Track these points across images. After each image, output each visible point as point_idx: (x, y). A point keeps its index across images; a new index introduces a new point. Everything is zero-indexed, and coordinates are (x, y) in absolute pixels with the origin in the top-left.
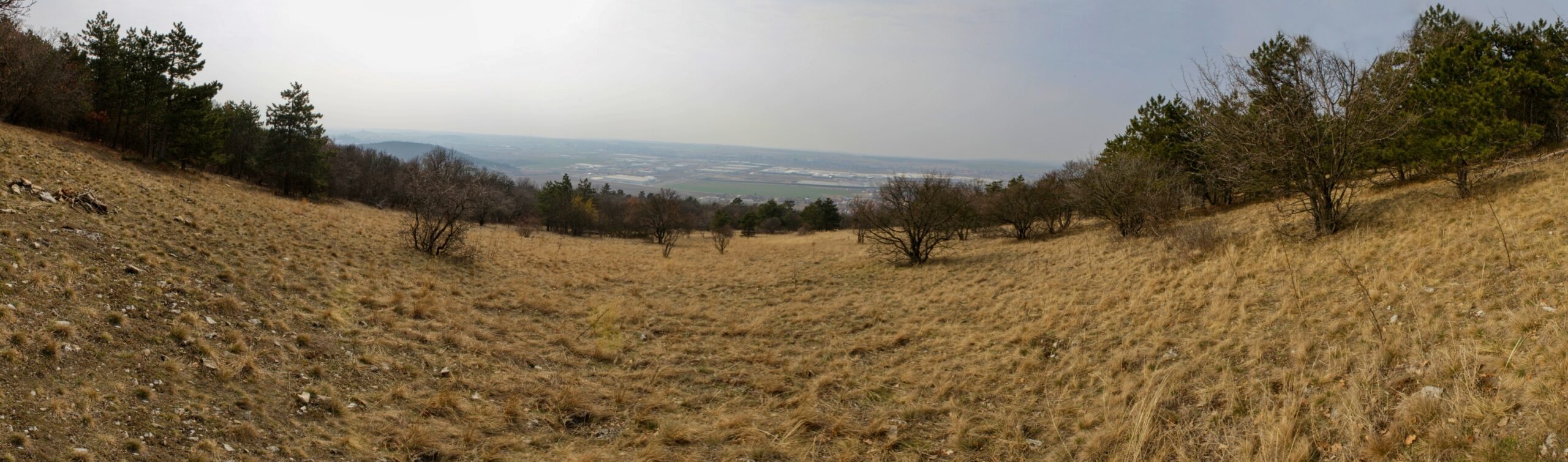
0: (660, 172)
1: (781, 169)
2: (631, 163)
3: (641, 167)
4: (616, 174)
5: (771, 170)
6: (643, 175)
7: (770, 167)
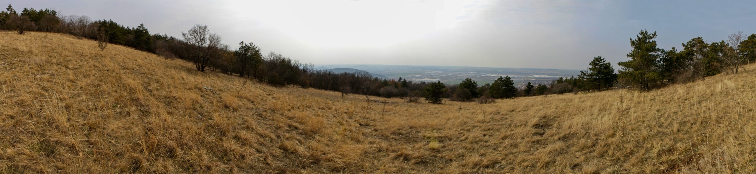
0: (442, 77)
1: (489, 75)
2: (431, 74)
3: (435, 75)
4: (425, 78)
5: (485, 75)
6: (435, 78)
7: (485, 74)
